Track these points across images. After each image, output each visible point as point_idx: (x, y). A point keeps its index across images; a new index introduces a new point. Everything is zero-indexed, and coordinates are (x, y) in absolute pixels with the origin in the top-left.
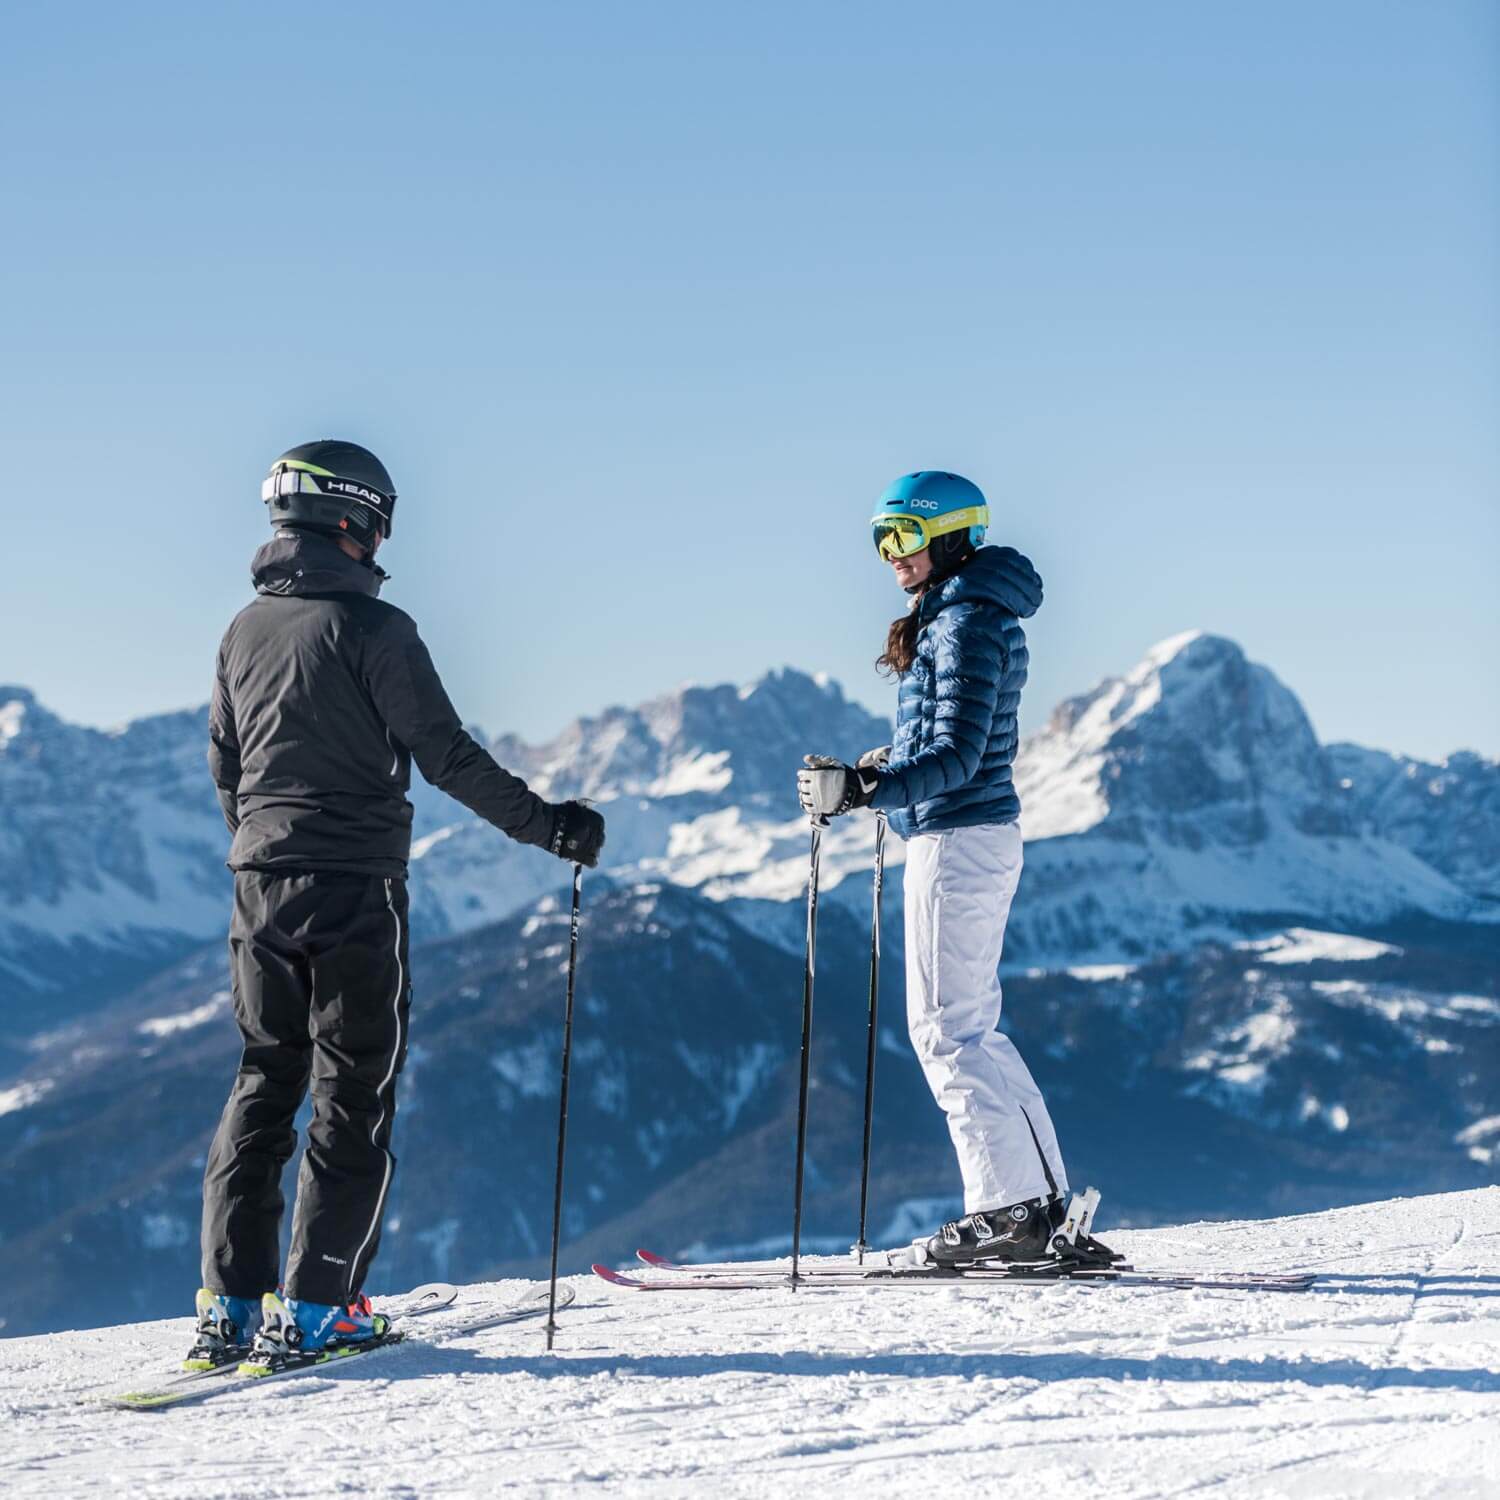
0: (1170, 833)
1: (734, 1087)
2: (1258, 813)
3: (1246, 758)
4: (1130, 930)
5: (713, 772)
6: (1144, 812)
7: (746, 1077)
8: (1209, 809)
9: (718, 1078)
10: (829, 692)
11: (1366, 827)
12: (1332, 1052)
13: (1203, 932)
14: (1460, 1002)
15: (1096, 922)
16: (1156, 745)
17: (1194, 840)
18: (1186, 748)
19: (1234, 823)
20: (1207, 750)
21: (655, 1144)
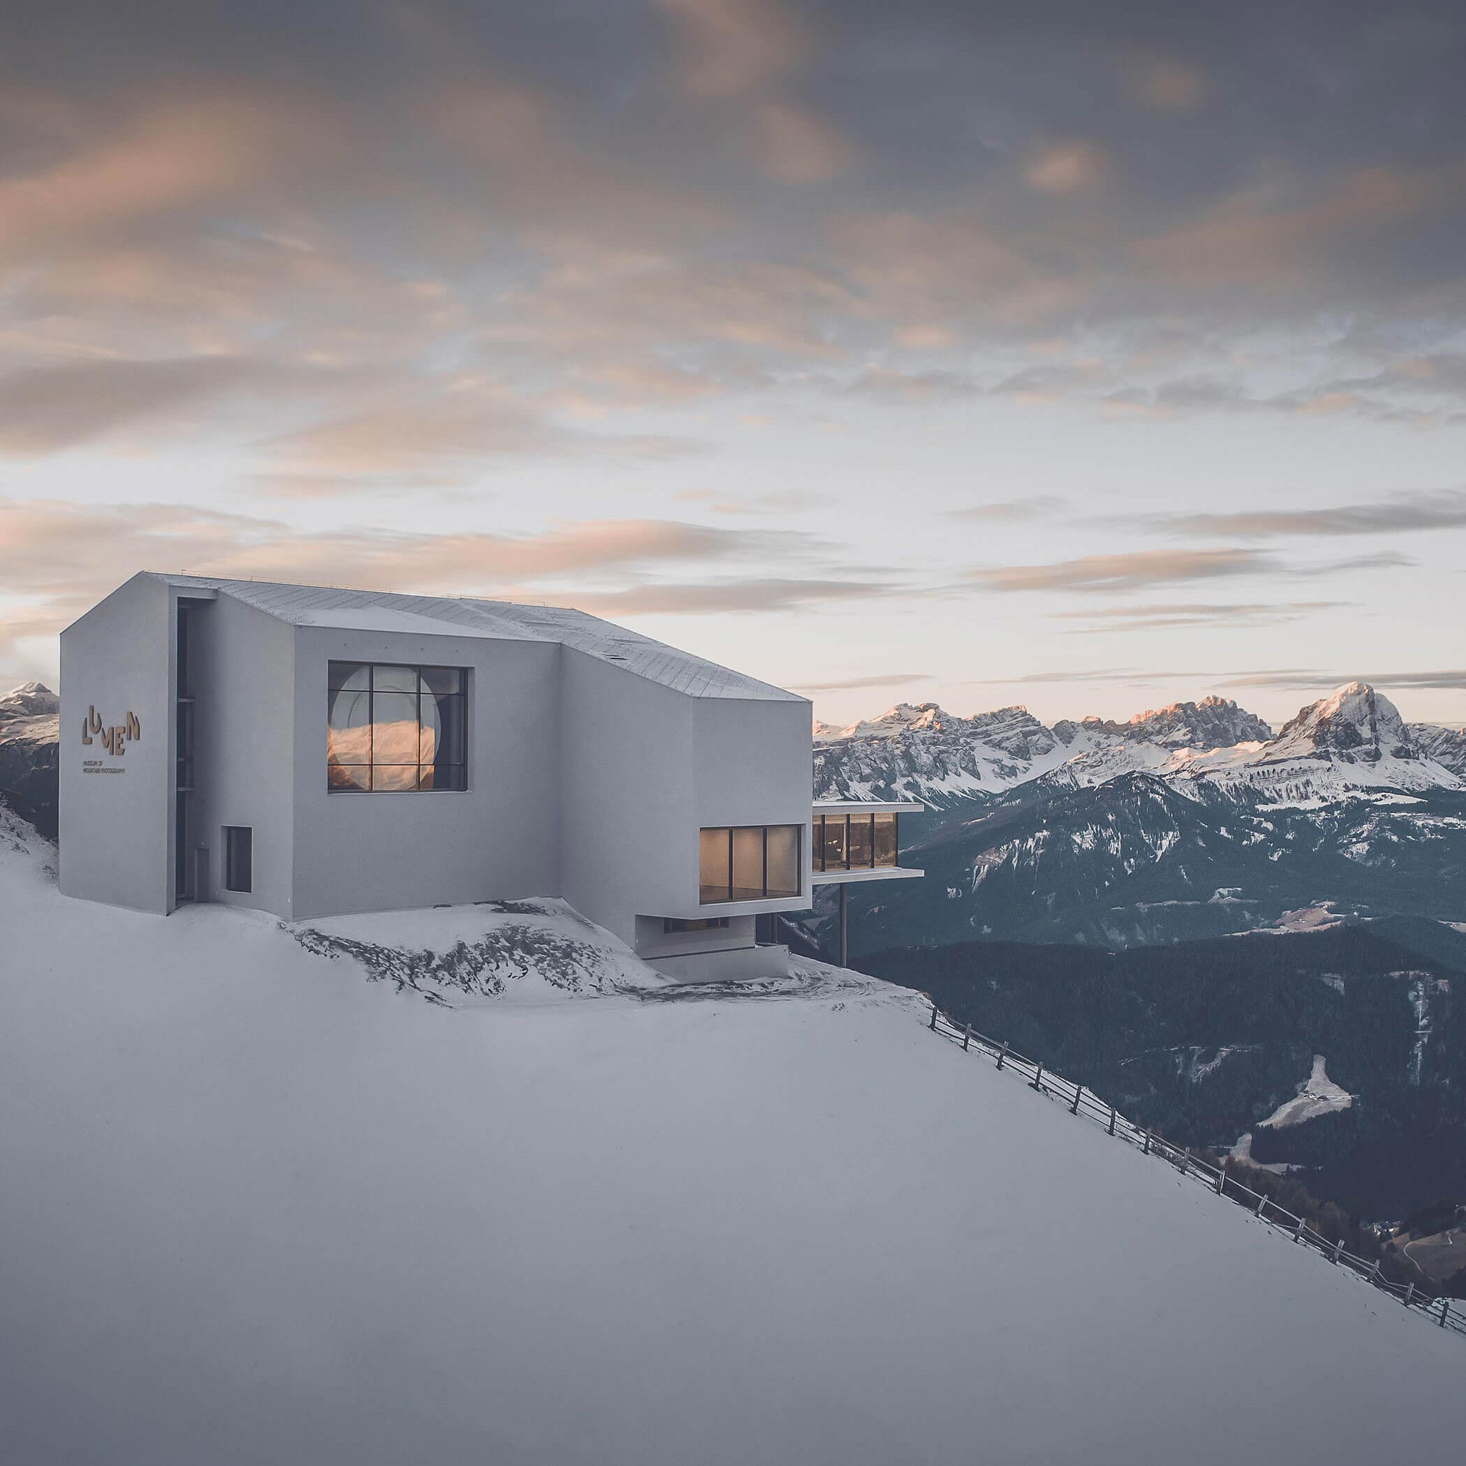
0: (1341, 756)
1: (1161, 847)
2: (1377, 749)
3: (1373, 729)
4: (1323, 793)
5: (1184, 735)
6: (1331, 749)
7: (1165, 843)
8: (1359, 748)
9: (1155, 844)
10: (1231, 706)
11: (1422, 756)
12: (1395, 838)
13: (1350, 794)
14: (1448, 820)
15: (1310, 789)
16: (1337, 725)
17: (1351, 760)
18: (1348, 725)
19: (1367, 754)
20: (1358, 726)
21: (1130, 866)
